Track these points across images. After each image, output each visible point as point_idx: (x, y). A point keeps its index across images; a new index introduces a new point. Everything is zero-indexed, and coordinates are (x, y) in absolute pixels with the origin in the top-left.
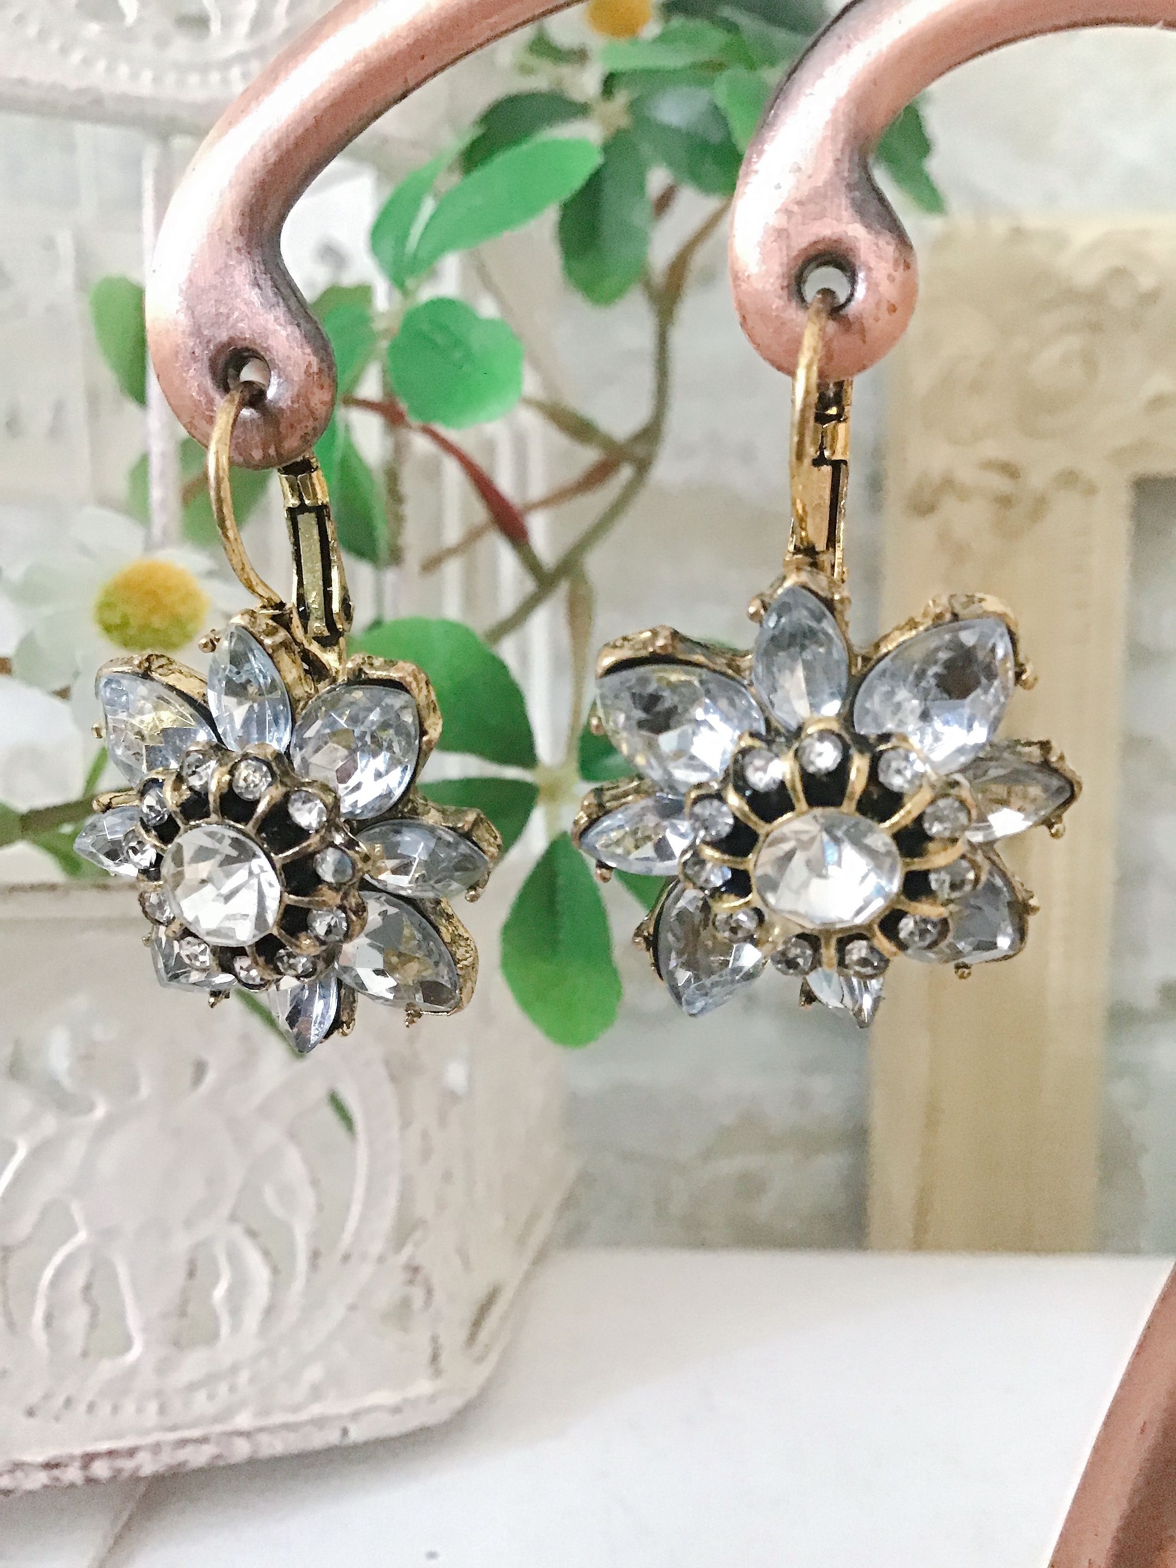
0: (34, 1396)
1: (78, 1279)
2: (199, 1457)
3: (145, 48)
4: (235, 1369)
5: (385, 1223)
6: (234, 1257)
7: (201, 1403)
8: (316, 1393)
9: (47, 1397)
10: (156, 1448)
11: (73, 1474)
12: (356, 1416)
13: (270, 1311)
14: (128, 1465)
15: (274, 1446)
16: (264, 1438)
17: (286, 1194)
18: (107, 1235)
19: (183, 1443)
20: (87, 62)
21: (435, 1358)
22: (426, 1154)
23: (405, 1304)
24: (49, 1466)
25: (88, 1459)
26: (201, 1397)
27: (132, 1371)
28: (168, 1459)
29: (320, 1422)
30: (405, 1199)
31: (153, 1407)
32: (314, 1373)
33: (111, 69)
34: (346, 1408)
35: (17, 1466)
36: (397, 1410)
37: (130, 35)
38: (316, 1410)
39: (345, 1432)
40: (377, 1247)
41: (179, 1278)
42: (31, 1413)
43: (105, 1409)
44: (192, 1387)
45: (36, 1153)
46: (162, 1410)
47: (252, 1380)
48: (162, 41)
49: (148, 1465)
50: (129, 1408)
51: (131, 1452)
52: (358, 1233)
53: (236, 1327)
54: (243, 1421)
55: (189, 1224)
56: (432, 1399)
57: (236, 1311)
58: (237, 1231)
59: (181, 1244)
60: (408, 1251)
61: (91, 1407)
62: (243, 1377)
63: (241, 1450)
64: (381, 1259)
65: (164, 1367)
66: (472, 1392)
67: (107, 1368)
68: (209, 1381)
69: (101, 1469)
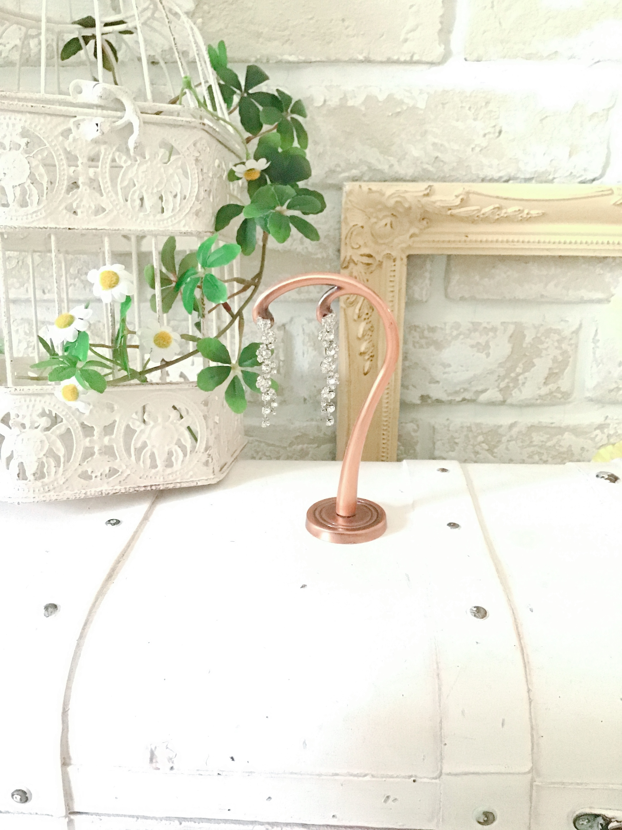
0: (141, 475)
1: (149, 454)
2: (171, 486)
3: (151, 217)
4: (176, 472)
5: (204, 446)
6: (176, 451)
7: (171, 477)
8: (191, 477)
9: (143, 475)
10: (163, 484)
11: (149, 488)
12: (199, 481)
13: (183, 461)
14: (158, 487)
15: (184, 485)
16: (182, 484)
17: (185, 440)
18: (153, 446)
19: (168, 484)
20: (141, 222)
21: (213, 472)
22: (211, 434)
23: (207, 461)
24: (145, 487)
25: (151, 486)
26: (171, 476)
27: (158, 472)
28: (165, 486)
29: (193, 481)
30: (207, 441)
31: (162, 478)
32: (191, 473)
33: (145, 223)
34: (197, 479)
35: (139, 487)
36: (207, 480)
37: (148, 215)
38: (191, 479)
39: (197, 483)
40: (202, 450)
41: (166, 455)
42: (140, 478)
43: (153, 478)
44: (169, 474)
45: (141, 432)
46: (163, 478)
47: (180, 473)
48: (155, 216)
49: (162, 488)
50: (158, 478)
51: (159, 485)
52: (199, 448)
53: (177, 464)
54: (178, 481)
55: (168, 445)
56: (213, 478)
57: (177, 461)
58: (177, 447)
59: (167, 449)
60: (208, 452)
61: (151, 477)
62: (178, 473)
63: (178, 486)
64: (203, 453)
65: (164, 471)
66: (221, 479)
67: (154, 471)
68: (171, 474)
69: (154, 488)
